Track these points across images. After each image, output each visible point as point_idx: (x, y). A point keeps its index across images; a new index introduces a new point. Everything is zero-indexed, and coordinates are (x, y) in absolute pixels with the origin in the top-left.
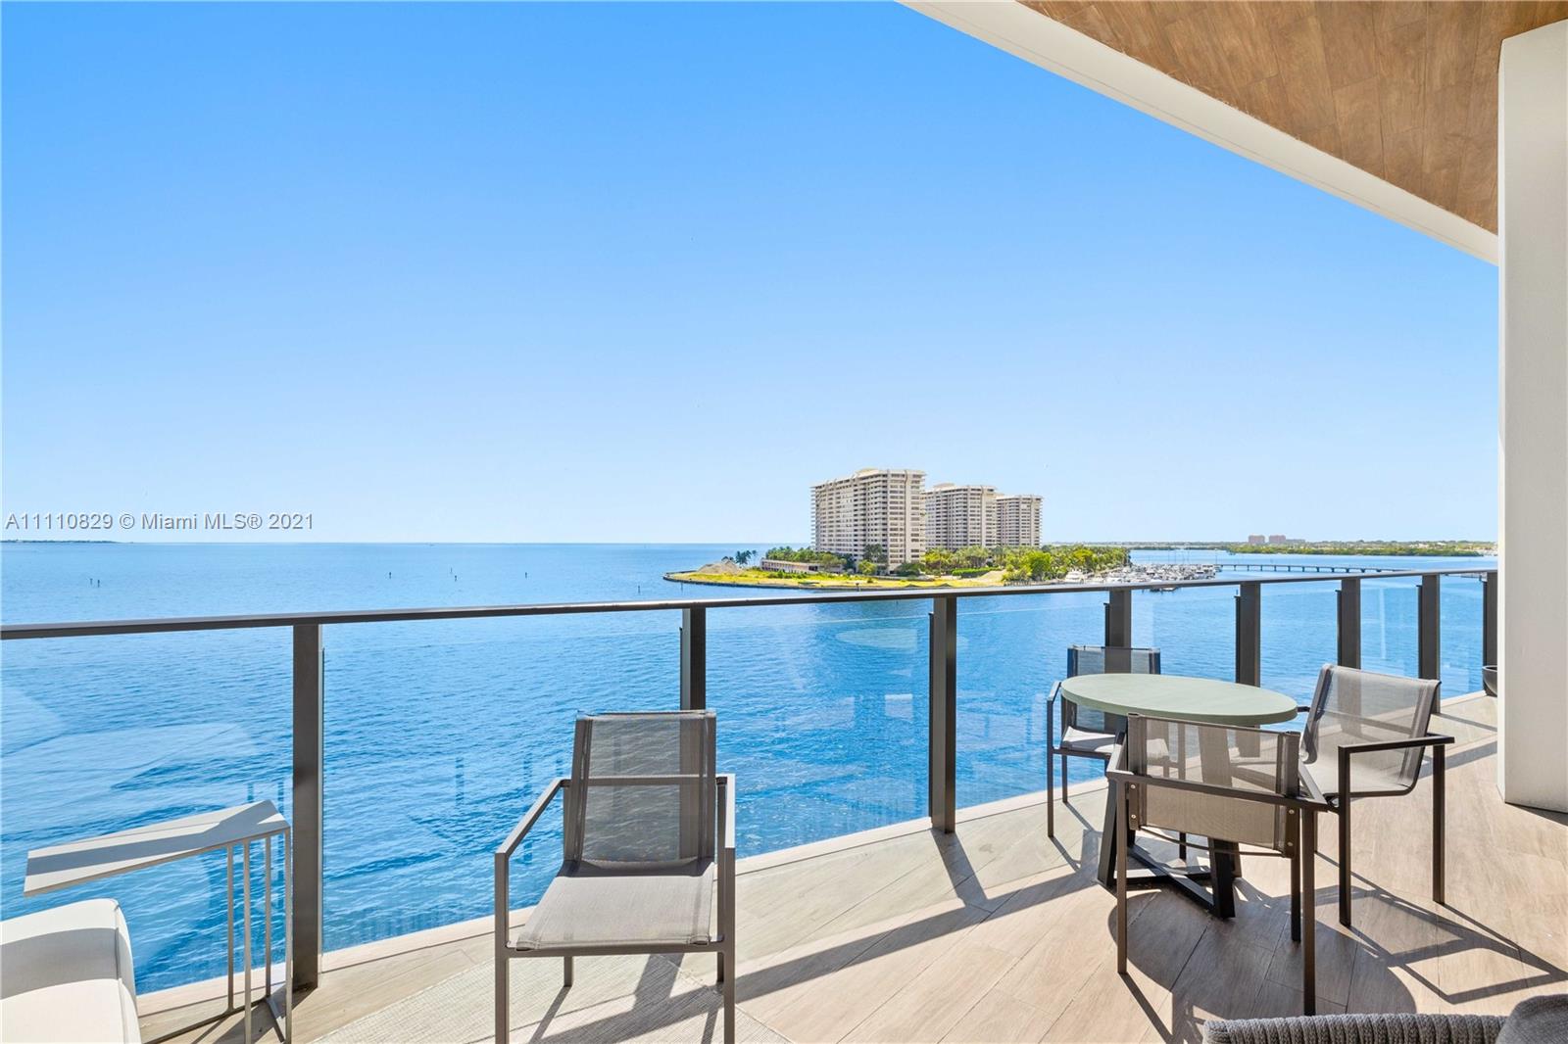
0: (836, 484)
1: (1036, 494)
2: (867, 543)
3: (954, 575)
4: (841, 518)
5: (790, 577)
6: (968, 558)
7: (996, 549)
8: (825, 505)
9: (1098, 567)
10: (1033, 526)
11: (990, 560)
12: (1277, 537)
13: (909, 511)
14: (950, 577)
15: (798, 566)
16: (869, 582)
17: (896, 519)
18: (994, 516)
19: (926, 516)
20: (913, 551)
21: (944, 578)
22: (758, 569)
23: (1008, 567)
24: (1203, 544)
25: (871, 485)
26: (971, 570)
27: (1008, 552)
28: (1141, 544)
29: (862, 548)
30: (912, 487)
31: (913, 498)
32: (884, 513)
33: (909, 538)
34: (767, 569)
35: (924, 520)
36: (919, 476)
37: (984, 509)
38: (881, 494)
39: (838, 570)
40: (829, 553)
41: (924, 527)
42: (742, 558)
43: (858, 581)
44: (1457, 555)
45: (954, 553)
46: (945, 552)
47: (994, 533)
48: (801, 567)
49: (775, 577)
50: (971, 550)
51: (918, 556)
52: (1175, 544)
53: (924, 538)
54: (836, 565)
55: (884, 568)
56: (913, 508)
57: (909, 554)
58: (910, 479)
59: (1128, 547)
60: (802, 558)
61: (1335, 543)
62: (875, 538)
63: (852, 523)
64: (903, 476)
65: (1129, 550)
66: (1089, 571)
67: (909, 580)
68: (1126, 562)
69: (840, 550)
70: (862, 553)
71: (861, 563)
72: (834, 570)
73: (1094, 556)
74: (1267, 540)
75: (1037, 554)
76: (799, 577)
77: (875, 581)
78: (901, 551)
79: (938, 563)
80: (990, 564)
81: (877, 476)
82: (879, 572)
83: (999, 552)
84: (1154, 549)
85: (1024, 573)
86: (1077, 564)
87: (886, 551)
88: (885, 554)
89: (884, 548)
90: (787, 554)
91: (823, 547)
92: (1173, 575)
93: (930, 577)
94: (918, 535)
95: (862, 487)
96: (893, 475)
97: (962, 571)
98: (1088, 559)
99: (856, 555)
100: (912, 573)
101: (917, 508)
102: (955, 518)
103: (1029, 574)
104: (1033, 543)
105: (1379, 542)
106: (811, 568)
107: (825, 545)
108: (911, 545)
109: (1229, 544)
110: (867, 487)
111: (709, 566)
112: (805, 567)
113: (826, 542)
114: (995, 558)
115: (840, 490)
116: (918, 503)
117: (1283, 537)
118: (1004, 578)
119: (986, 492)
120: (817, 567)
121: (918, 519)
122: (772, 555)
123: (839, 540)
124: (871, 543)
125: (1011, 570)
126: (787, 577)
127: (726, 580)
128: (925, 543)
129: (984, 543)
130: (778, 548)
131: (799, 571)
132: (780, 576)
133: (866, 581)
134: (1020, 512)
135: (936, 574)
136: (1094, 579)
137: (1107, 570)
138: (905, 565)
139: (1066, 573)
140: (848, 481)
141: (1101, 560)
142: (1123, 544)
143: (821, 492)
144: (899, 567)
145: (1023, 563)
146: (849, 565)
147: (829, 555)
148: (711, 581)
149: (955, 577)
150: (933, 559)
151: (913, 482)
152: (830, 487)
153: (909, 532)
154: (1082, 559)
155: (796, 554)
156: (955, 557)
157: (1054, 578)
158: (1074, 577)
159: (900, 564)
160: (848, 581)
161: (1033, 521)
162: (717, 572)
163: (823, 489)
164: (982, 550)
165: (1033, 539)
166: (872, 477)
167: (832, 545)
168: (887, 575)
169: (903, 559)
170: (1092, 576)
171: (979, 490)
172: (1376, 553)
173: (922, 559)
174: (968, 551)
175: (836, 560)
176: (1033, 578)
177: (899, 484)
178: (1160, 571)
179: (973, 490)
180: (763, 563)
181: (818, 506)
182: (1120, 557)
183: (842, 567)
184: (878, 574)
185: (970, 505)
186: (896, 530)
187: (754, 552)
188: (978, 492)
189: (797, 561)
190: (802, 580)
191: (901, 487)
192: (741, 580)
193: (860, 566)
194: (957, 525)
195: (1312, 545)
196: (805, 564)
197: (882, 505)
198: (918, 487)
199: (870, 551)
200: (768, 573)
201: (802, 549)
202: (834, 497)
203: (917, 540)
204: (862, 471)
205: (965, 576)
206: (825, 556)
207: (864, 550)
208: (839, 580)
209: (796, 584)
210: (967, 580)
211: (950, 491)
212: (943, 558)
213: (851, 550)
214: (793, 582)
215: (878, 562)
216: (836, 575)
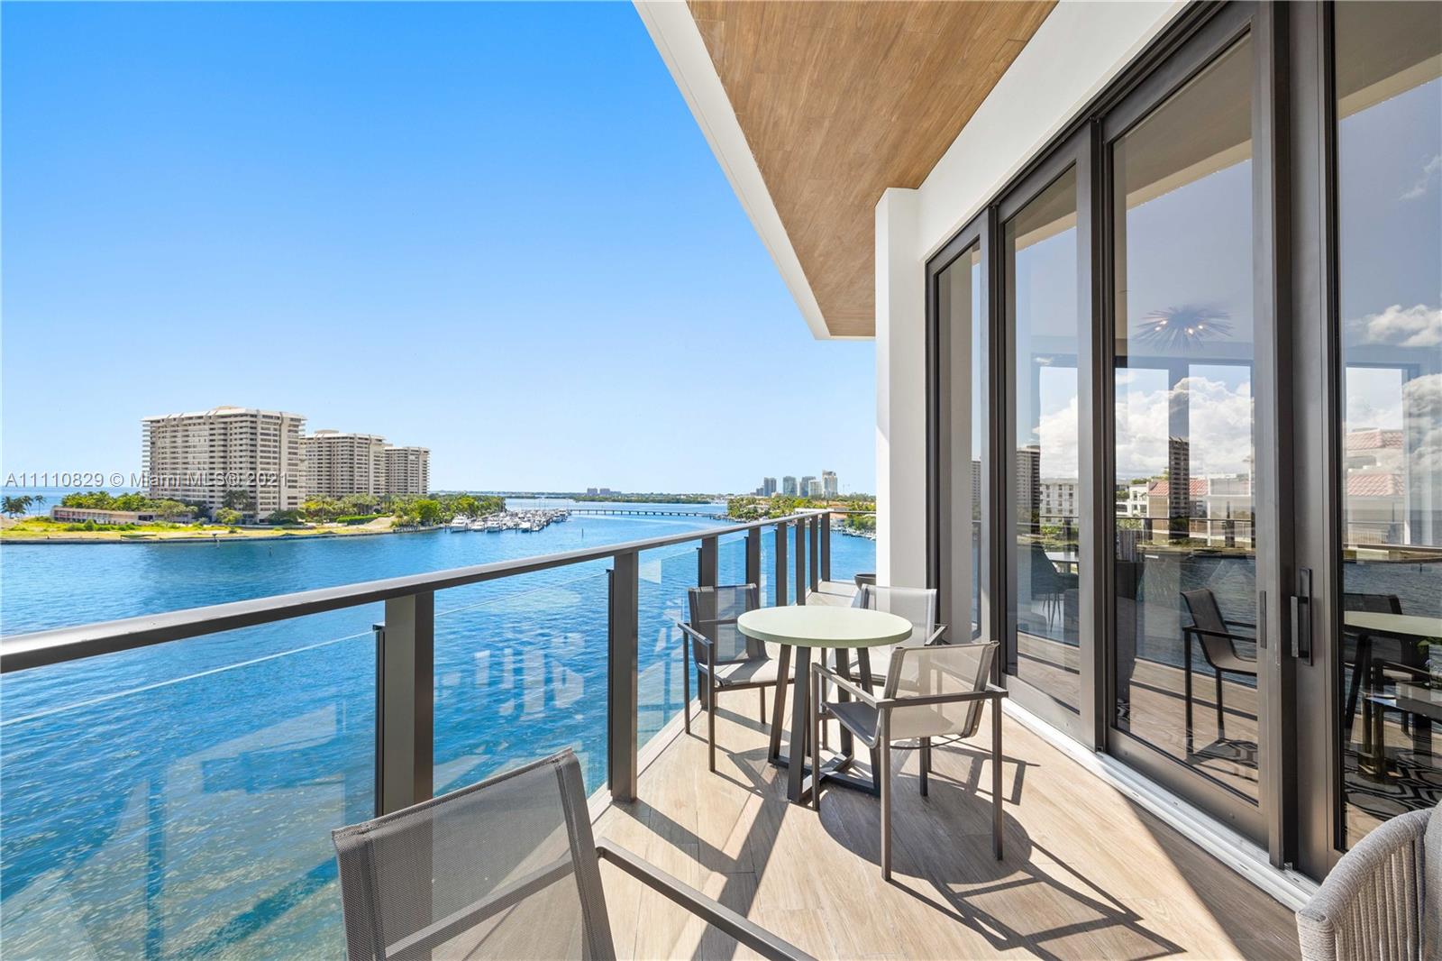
0: (183, 419)
1: (424, 447)
2: (228, 489)
3: (340, 522)
4: (190, 460)
5: (107, 530)
6: (355, 505)
7: (385, 497)
8: (164, 442)
9: (479, 513)
10: (421, 475)
11: (379, 507)
12: (605, 490)
13: (285, 455)
14: (334, 524)
15: (120, 516)
16: (231, 532)
17: (268, 463)
18: (383, 465)
19: (306, 463)
20: (289, 498)
21: (326, 525)
22: (47, 520)
23: (397, 514)
24: (557, 494)
25: (234, 425)
26: (357, 517)
27: (397, 499)
28: (513, 493)
29: (222, 494)
30: (289, 431)
31: (290, 442)
32: (252, 457)
34: (63, 520)
35: (304, 466)
36: (299, 420)
37: (372, 458)
38: (249, 436)
39: (186, 519)
40: (171, 499)
41: (305, 473)
42: (16, 506)
43: (215, 532)
44: (699, 503)
45: (338, 500)
46: (328, 499)
47: (382, 481)
48: (126, 516)
49: (79, 530)
50: (357, 498)
51: (296, 504)
52: (538, 494)
53: (304, 484)
54: (181, 514)
55: (252, 516)
56: (290, 453)
57: (284, 501)
58: (287, 422)
59: (502, 495)
60: (127, 505)
61: (638, 494)
63: (206, 466)
64: (278, 418)
65: (503, 499)
66: (473, 517)
67: (284, 529)
68: (502, 508)
69: (188, 496)
70: (222, 500)
71: (220, 511)
72: (181, 519)
73: (476, 503)
74: (599, 492)
75: (426, 501)
76: (123, 529)
77: (239, 531)
78: (274, 498)
79: (321, 510)
80: (378, 511)
81: (242, 415)
82: (242, 522)
83: (386, 499)
84: (523, 498)
85: (414, 519)
86: (461, 511)
87: (255, 498)
88: (253, 501)
89: (252, 495)
90: (101, 501)
91: (160, 492)
92: (539, 518)
93: (310, 524)
94: (296, 481)
95: (222, 426)
96: (264, 416)
97: (348, 519)
98: (471, 506)
99: (212, 502)
100: (289, 521)
101: (296, 454)
102: (338, 466)
103: (418, 519)
104: (421, 491)
105: (661, 494)
106: (141, 518)
108: (286, 492)
109: (574, 494)
110: (229, 426)
112: (131, 517)
114: (383, 505)
115: (189, 428)
116: (296, 448)
117: (608, 490)
118: (393, 524)
119: (374, 442)
120: (151, 517)
121: (296, 465)
122: (73, 502)
124: (234, 489)
125: (401, 517)
126: (100, 529)
128: (304, 490)
129: (372, 491)
130: (84, 494)
131: (124, 521)
132: (89, 528)
133: (227, 531)
134: (409, 463)
135: (317, 521)
136: (476, 523)
137: (487, 515)
138: (279, 513)
139: (453, 518)
140: (201, 417)
141: (482, 506)
142: (499, 493)
143: (157, 429)
144: (272, 515)
145: (412, 510)
146: (203, 513)
147: (172, 503)
149: (340, 525)
150: (313, 507)
151: (290, 426)
152: (174, 423)
154: (466, 506)
155: (115, 501)
156: (340, 505)
157: (441, 523)
158: (461, 520)
159: (273, 512)
160: (198, 531)
161: (421, 472)
163: (163, 424)
164: (369, 498)
165: (421, 488)
166: (236, 416)
168: (256, 523)
169: (276, 506)
170: (475, 520)
171: (366, 439)
172: (660, 502)
173: (301, 505)
174: (354, 498)
175: (182, 508)
176: (422, 523)
177: (272, 427)
178: (528, 515)
179: (360, 438)
180: (56, 512)
181: (153, 443)
182: (497, 505)
183: (190, 516)
184: (244, 523)
185: (356, 453)
187: (39, 498)
188: (366, 441)
189: (118, 509)
190: (128, 533)
191: (275, 430)
192: (12, 536)
193: (219, 514)
194: (341, 473)
195: (626, 495)
196: (132, 513)
197: (249, 448)
198: (296, 432)
199: (230, 499)
200: (66, 526)
201: (126, 495)
202: (179, 434)
203: (295, 487)
204: (220, 408)
205: (351, 523)
206: (165, 503)
207: (223, 497)
208: (187, 531)
209: (119, 538)
210: (351, 527)
211: (334, 438)
212: (325, 506)
213: (204, 496)
214: (114, 535)
215: (243, 510)
216: (182, 525)
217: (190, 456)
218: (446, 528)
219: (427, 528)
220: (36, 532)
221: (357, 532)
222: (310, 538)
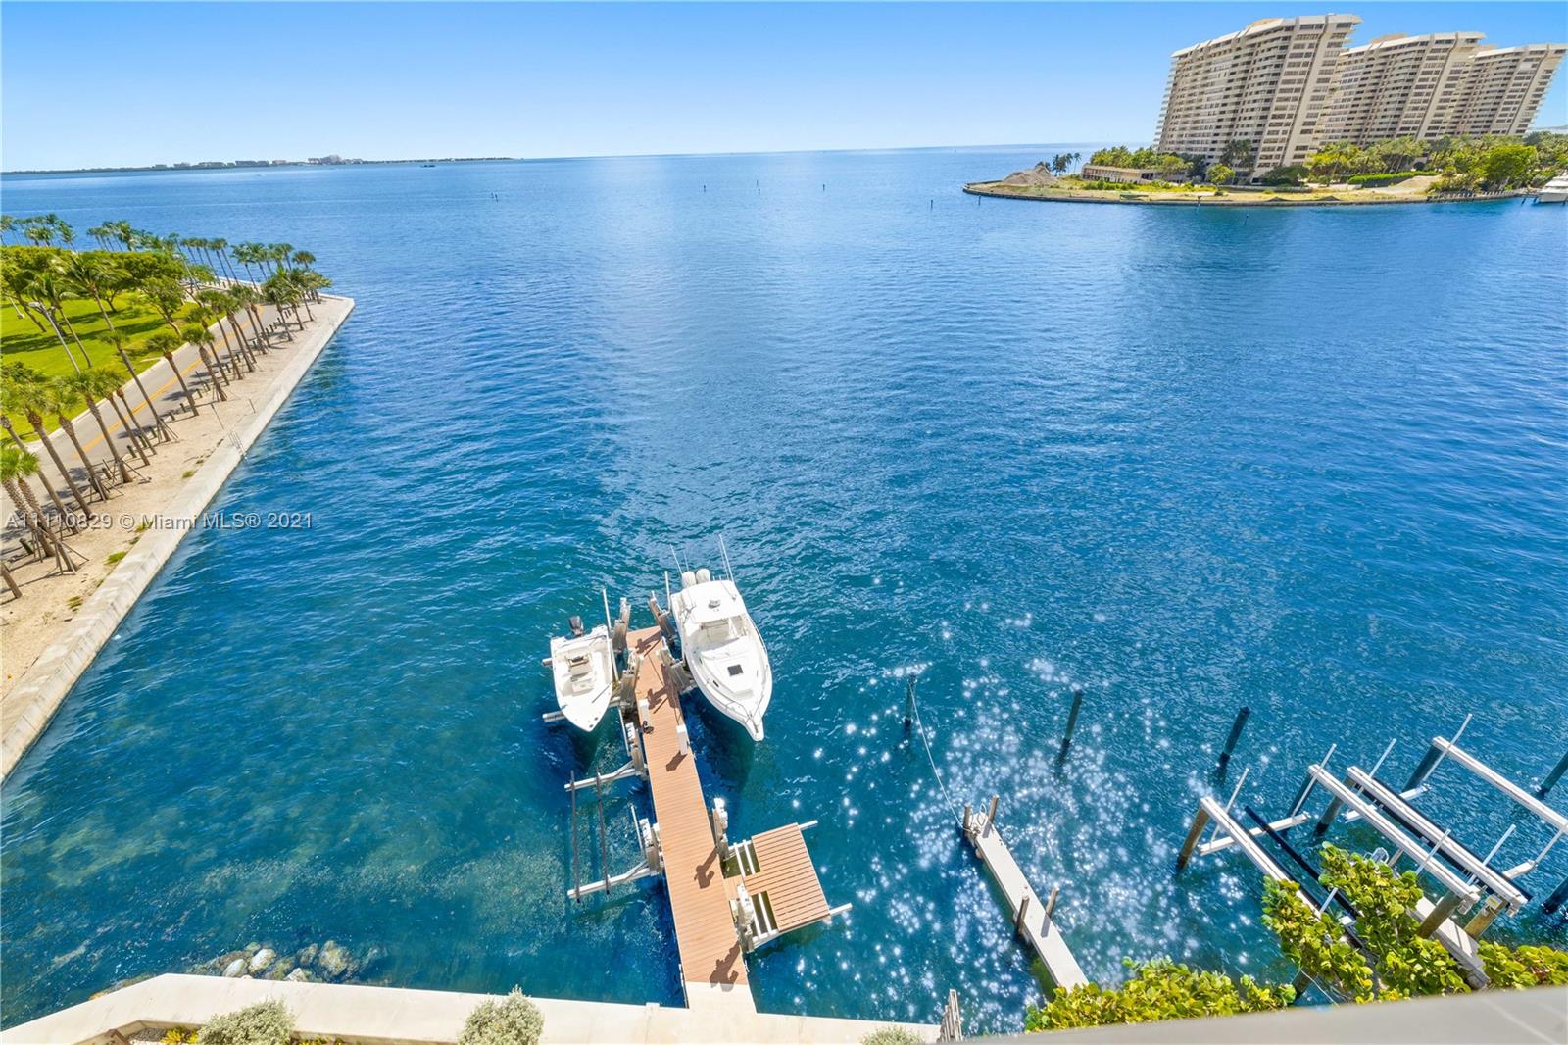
0: (1210, 49)
1: (1556, 43)
2: (1233, 138)
3: (1350, 184)
4: (1204, 103)
5: (1113, 189)
6: (1385, 158)
7: (1440, 142)
8: (1185, 83)
10: (1529, 97)
11: (1423, 160)
13: (1312, 84)
14: (1343, 186)
15: (1128, 174)
16: (1217, 194)
17: (1287, 99)
18: (1461, 87)
19: (1339, 93)
20: (1297, 148)
21: (1332, 188)
22: (1077, 178)
23: (1447, 170)
25: (1263, 47)
26: (1382, 176)
27: (1462, 145)
29: (1223, 146)
30: (1329, 46)
31: (1325, 64)
32: (1270, 92)
33: (1298, 127)
34: (1087, 177)
35: (1333, 99)
36: (1346, 26)
37: (1446, 75)
38: (1275, 61)
39: (1180, 178)
40: (1174, 154)
41: (1329, 111)
42: (1061, 163)
43: (1200, 194)
45: (1365, 149)
46: (1350, 149)
47: (1449, 114)
48: (1132, 174)
49: (1093, 188)
50: (1396, 145)
51: (1303, 156)
53: (1323, 128)
54: (1178, 172)
55: (1246, 174)
56: (1319, 81)
57: (1291, 152)
58: (1332, 30)
60: (1136, 163)
62: (1246, 131)
64: (1320, 27)
67: (1276, 192)
69: (1191, 149)
70: (1221, 153)
71: (1213, 168)
72: (1172, 177)
75: (1515, 148)
76: (1124, 189)
77: (1225, 193)
78: (1279, 149)
79: (1333, 165)
80: (1419, 166)
81: (1276, 31)
82: (1232, 183)
83: (1444, 147)
85: (1473, 178)
87: (1256, 149)
88: (1254, 153)
89: (1255, 145)
90: (1117, 156)
91: (1168, 146)
94: (1314, 124)
95: (1248, 50)
96: (1303, 28)
97: (1365, 178)
99: (1211, 157)
100: (1286, 182)
101: (1326, 81)
102: (1387, 93)
103: (1481, 180)
104: (1513, 130)
106: (1145, 176)
107: (1173, 143)
108: (1297, 139)
110: (1256, 50)
111: (1018, 174)
112: (1136, 175)
113: (1174, 139)
114: (1432, 156)
115: (1213, 59)
116: (1332, 72)
118: (1433, 187)
119: (1461, 45)
120: (1152, 175)
121: (1322, 98)
122: (1099, 159)
123: (1192, 136)
124: (1237, 138)
125: (1451, 175)
126: (1108, 188)
127: (1032, 192)
128: (1322, 135)
129: (1423, 132)
130: (1109, 149)
131: (1128, 179)
132: (1100, 187)
133: (1213, 194)
135: (1322, 182)
138: (1280, 170)
139: (1551, 178)
140: (1229, 43)
143: (1183, 67)
144: (1269, 173)
145: (1478, 163)
146: (1198, 171)
147: (1173, 157)
148: (1014, 194)
149: (1351, 187)
150: (1326, 160)
151: (1333, 37)
152: (1201, 55)
153: (1302, 117)
155: (1130, 156)
156: (1364, 156)
157: (1523, 187)
159: (1271, 168)
160: (1188, 193)
161: (1531, 91)
162: (1025, 182)
163: (1189, 57)
164: (1411, 147)
165: (1517, 124)
166: (1268, 33)
167: (1182, 143)
168: (1248, 184)
169: (1279, 161)
171: (1448, 42)
173: (1310, 159)
174: (1390, 146)
175: (1181, 164)
176: (1484, 187)
177: (1309, 42)
179: (1437, 43)
180: (1084, 170)
181: (1175, 85)
183: (1185, 174)
184: (1235, 184)
185: (1423, 69)
186: (1281, 116)
187: (1077, 155)
188: (1446, 47)
189: (1128, 166)
190: (1126, 193)
191: (1311, 46)
192: (1050, 193)
193: (1212, 172)
194: (1386, 104)
196: (1137, 171)
197: (1272, 78)
198: (1338, 46)
199: (1230, 152)
200: (1085, 183)
201: (1139, 149)
202: (1202, 69)
203: (1309, 132)
204: (1256, 25)
205: (1369, 184)
206: (1168, 158)
207: (1224, 149)
208: (1176, 193)
209: (1118, 198)
210: (1368, 191)
211: (1396, 48)
212: (1342, 159)
213: (1205, 149)
214: (1114, 195)
215: (1240, 165)
216: (1176, 185)
217: (1205, 97)
218: (1527, 195)
219: (1493, 195)
220: (1066, 189)
221: (1368, 199)
222: (1302, 205)
